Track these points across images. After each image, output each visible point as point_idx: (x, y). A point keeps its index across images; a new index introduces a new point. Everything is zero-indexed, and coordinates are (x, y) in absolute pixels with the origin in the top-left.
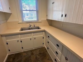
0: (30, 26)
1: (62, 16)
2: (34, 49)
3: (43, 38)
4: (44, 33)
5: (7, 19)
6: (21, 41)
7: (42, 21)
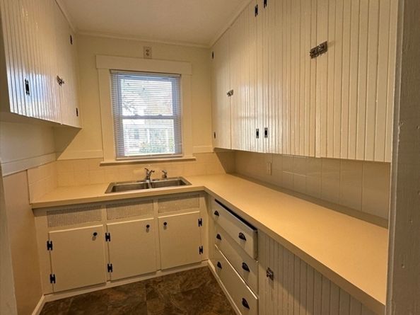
0: (148, 178)
1: (258, 133)
2: (159, 274)
3: (200, 223)
4: (202, 200)
5: (58, 151)
6: (108, 237)
7: (194, 154)
